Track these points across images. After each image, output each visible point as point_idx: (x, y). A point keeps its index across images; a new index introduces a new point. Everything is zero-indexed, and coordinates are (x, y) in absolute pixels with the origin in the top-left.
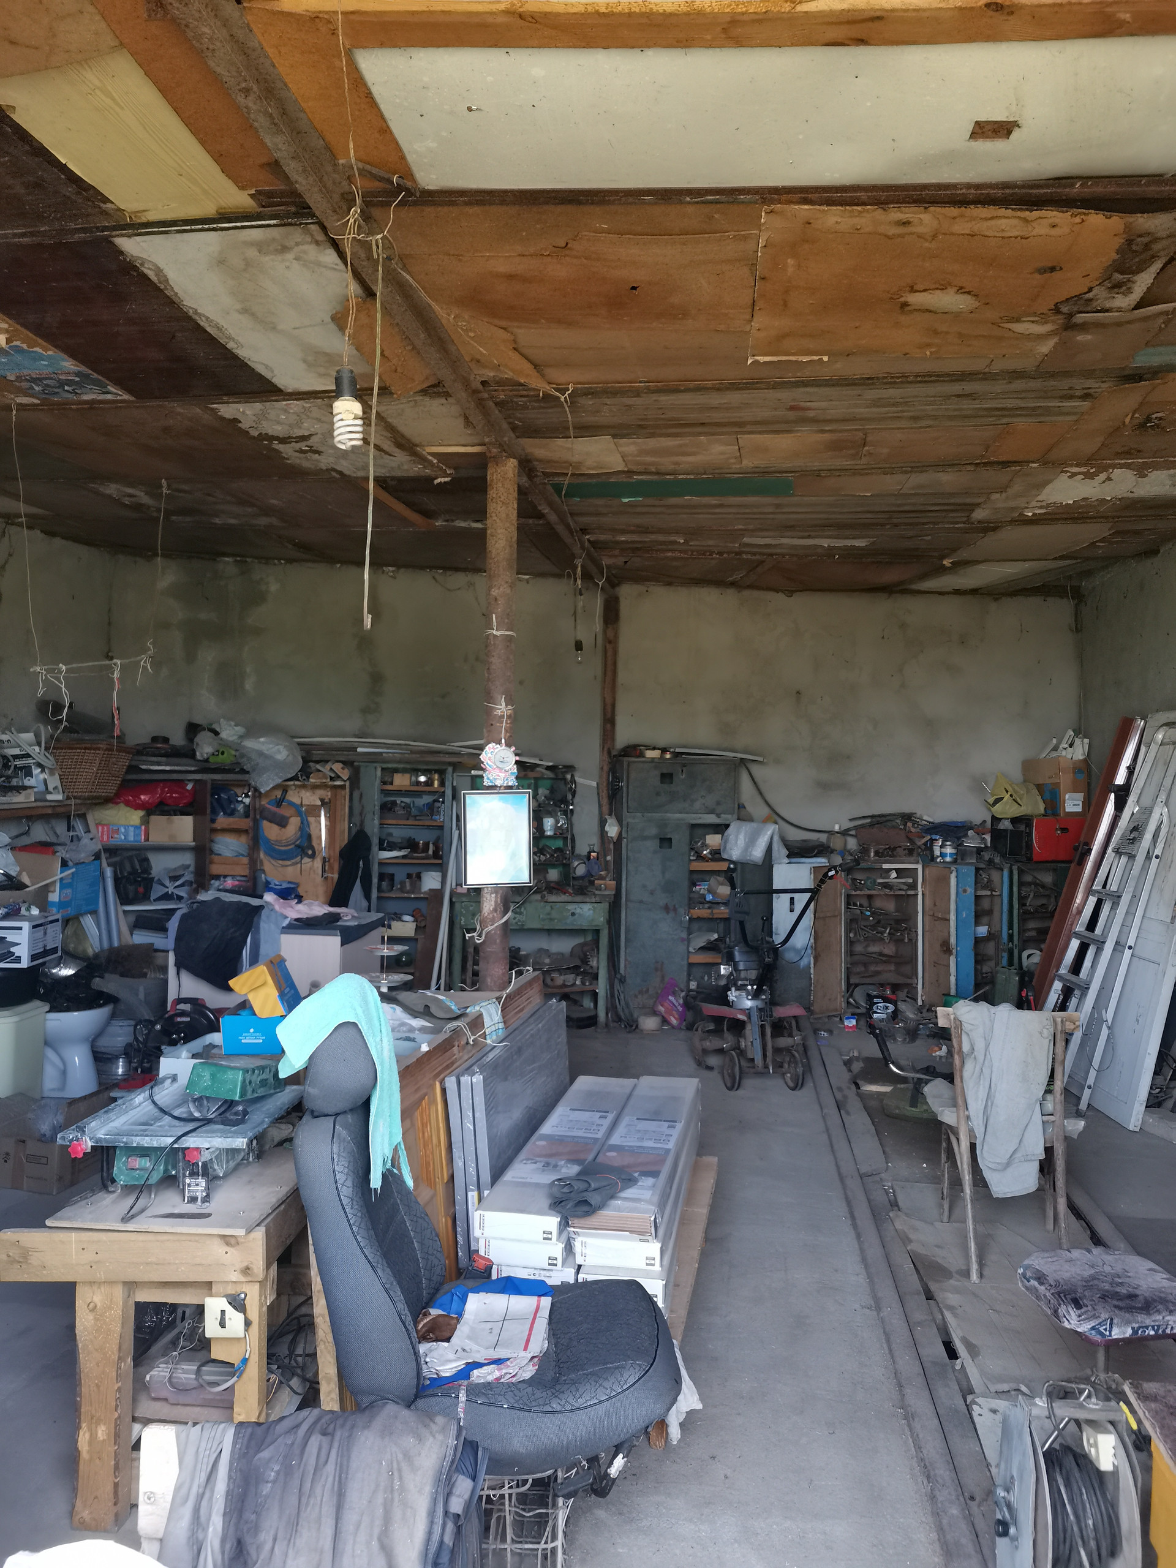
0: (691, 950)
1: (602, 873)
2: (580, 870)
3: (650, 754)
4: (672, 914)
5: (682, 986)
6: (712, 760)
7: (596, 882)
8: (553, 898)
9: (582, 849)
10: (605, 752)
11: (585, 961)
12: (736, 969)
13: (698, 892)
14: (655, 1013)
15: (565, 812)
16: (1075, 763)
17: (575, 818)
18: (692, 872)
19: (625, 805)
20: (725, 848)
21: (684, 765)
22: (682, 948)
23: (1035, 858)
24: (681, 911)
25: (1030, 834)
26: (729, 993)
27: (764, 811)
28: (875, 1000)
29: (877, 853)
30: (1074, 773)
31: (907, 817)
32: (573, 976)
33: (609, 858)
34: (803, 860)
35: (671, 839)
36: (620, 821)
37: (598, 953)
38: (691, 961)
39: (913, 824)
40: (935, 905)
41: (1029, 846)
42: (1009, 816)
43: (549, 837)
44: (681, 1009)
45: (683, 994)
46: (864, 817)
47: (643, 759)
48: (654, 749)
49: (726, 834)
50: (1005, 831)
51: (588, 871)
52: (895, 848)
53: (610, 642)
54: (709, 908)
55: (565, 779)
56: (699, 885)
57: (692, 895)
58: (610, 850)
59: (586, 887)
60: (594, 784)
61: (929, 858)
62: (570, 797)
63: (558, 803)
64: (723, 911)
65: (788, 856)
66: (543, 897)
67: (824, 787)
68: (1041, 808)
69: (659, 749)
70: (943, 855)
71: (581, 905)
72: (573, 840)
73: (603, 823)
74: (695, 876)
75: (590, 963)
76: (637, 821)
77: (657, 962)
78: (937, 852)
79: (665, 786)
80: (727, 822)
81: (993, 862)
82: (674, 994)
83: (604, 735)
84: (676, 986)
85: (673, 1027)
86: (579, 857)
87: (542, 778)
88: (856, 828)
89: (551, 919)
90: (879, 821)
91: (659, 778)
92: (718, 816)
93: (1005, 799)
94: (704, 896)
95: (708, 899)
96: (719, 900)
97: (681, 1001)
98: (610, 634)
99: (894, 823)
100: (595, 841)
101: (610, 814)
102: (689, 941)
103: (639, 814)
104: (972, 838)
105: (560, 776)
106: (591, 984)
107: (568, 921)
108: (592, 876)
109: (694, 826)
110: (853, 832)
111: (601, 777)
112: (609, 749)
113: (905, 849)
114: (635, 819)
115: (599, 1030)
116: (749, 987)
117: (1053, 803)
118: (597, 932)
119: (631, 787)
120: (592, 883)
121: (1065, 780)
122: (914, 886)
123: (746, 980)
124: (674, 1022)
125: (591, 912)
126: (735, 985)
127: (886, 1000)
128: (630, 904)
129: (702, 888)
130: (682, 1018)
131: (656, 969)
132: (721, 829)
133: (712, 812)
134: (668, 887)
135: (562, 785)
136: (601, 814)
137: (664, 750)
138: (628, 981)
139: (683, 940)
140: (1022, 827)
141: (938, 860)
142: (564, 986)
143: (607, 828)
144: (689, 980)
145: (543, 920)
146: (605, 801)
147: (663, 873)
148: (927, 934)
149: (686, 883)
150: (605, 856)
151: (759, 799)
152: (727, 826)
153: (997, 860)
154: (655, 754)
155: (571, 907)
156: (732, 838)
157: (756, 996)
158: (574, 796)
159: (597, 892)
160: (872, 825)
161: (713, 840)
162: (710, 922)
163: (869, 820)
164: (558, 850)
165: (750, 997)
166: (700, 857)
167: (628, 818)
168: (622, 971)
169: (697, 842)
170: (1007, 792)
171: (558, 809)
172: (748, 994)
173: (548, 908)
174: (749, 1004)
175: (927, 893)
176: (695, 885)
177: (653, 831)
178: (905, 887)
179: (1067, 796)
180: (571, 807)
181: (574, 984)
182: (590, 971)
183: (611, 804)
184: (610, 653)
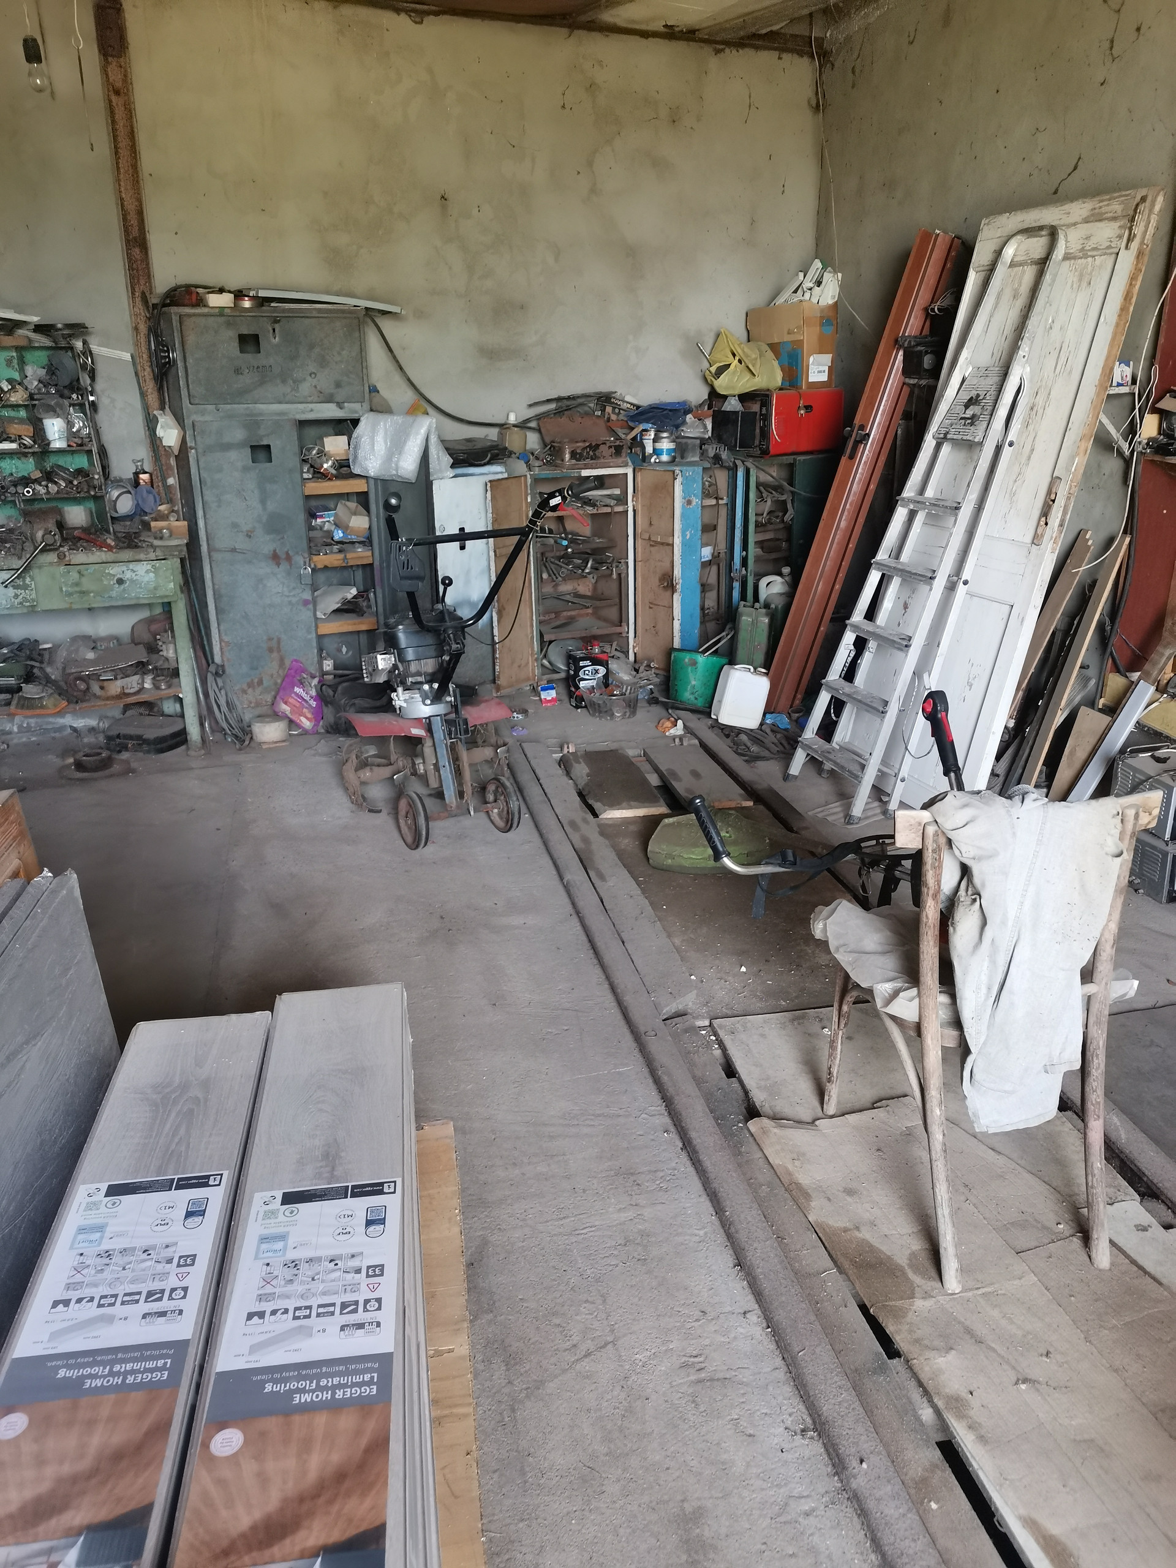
0: (320, 615)
1: (162, 508)
2: (125, 505)
3: (216, 301)
4: (284, 566)
5: (313, 669)
6: (319, 310)
7: (153, 524)
8: (79, 557)
9: (122, 466)
10: (138, 300)
11: (153, 649)
12: (401, 658)
13: (321, 528)
14: (276, 716)
15: (81, 407)
16: (822, 310)
17: (102, 417)
18: (308, 497)
19: (184, 393)
20: (356, 457)
21: (276, 321)
22: (306, 614)
23: (772, 451)
24: (299, 560)
25: (766, 418)
26: (393, 695)
27: (408, 396)
28: (582, 664)
29: (573, 455)
30: (822, 325)
31: (605, 399)
32: (137, 677)
33: (171, 481)
34: (472, 470)
35: (268, 447)
36: (180, 419)
37: (173, 637)
38: (321, 631)
39: (614, 408)
40: (651, 524)
41: (765, 434)
42: (737, 392)
43: (60, 451)
44: (314, 704)
45: (315, 682)
46: (549, 401)
47: (205, 310)
48: (221, 291)
49: (355, 435)
50: (736, 413)
51: (137, 505)
52: (598, 446)
53: (117, 93)
54: (340, 551)
55: (71, 348)
56: (321, 517)
57: (312, 534)
58: (170, 467)
59: (137, 534)
60: (127, 356)
61: (641, 460)
62: (85, 380)
63: (66, 392)
64: (361, 555)
65: (453, 466)
66: (61, 557)
67: (491, 355)
68: (778, 378)
69: (230, 292)
70: (656, 452)
71: (132, 566)
72: (103, 453)
73: (151, 424)
74: (313, 503)
75: (164, 653)
76: (207, 418)
77: (270, 639)
78: (649, 449)
79: (249, 357)
80: (355, 416)
81: (721, 459)
82: (301, 684)
83: (131, 268)
84: (303, 670)
85: (306, 732)
86: (118, 483)
87: (30, 347)
88: (539, 417)
89: (83, 593)
90: (566, 406)
91: (235, 344)
92: (340, 405)
93: (732, 367)
94: (330, 534)
95: (336, 538)
96: (354, 538)
97: (313, 693)
98: (115, 76)
99: (586, 408)
100: (143, 453)
101: (162, 408)
102: (315, 602)
103: (211, 407)
104: (692, 426)
105: (63, 344)
106: (169, 686)
107: (114, 594)
108: (146, 514)
109: (302, 424)
110: (533, 424)
111: (137, 344)
112: (143, 293)
113: (610, 447)
114: (204, 415)
115: (191, 753)
116: (426, 687)
117: (793, 369)
118: (167, 607)
119: (190, 361)
120: (146, 526)
121: (809, 336)
122: (622, 500)
123: (419, 674)
124: (307, 724)
125: (152, 575)
126: (403, 683)
127: (596, 661)
128: (215, 555)
129: (325, 521)
130: (318, 715)
131: (271, 650)
132: (346, 426)
133: (329, 399)
134: (275, 525)
135: (66, 358)
136: (146, 408)
137: (239, 295)
138: (228, 670)
139: (306, 603)
140: (755, 407)
141: (653, 460)
142: (124, 695)
143: (160, 432)
144: (321, 659)
145: (70, 594)
146: (150, 386)
147: (263, 502)
148: (639, 564)
149: (301, 517)
150: (164, 480)
151: (397, 377)
152: (355, 422)
153: (724, 455)
154: (225, 300)
155: (115, 570)
156: (365, 441)
157: (437, 697)
158: (93, 378)
159: (156, 543)
160: (559, 412)
161: (335, 445)
162: (343, 574)
163: (553, 406)
164: (79, 472)
165: (428, 702)
166: (319, 475)
167: (192, 414)
168: (218, 659)
169: (310, 450)
170: (734, 355)
171: (66, 402)
172: (424, 697)
173: (74, 575)
174: (426, 710)
175: (639, 508)
176: (313, 516)
177: (238, 434)
178: (613, 502)
179: (811, 359)
180: (91, 398)
181: (141, 690)
182: (166, 666)
183: (160, 389)
184: (120, 114)
